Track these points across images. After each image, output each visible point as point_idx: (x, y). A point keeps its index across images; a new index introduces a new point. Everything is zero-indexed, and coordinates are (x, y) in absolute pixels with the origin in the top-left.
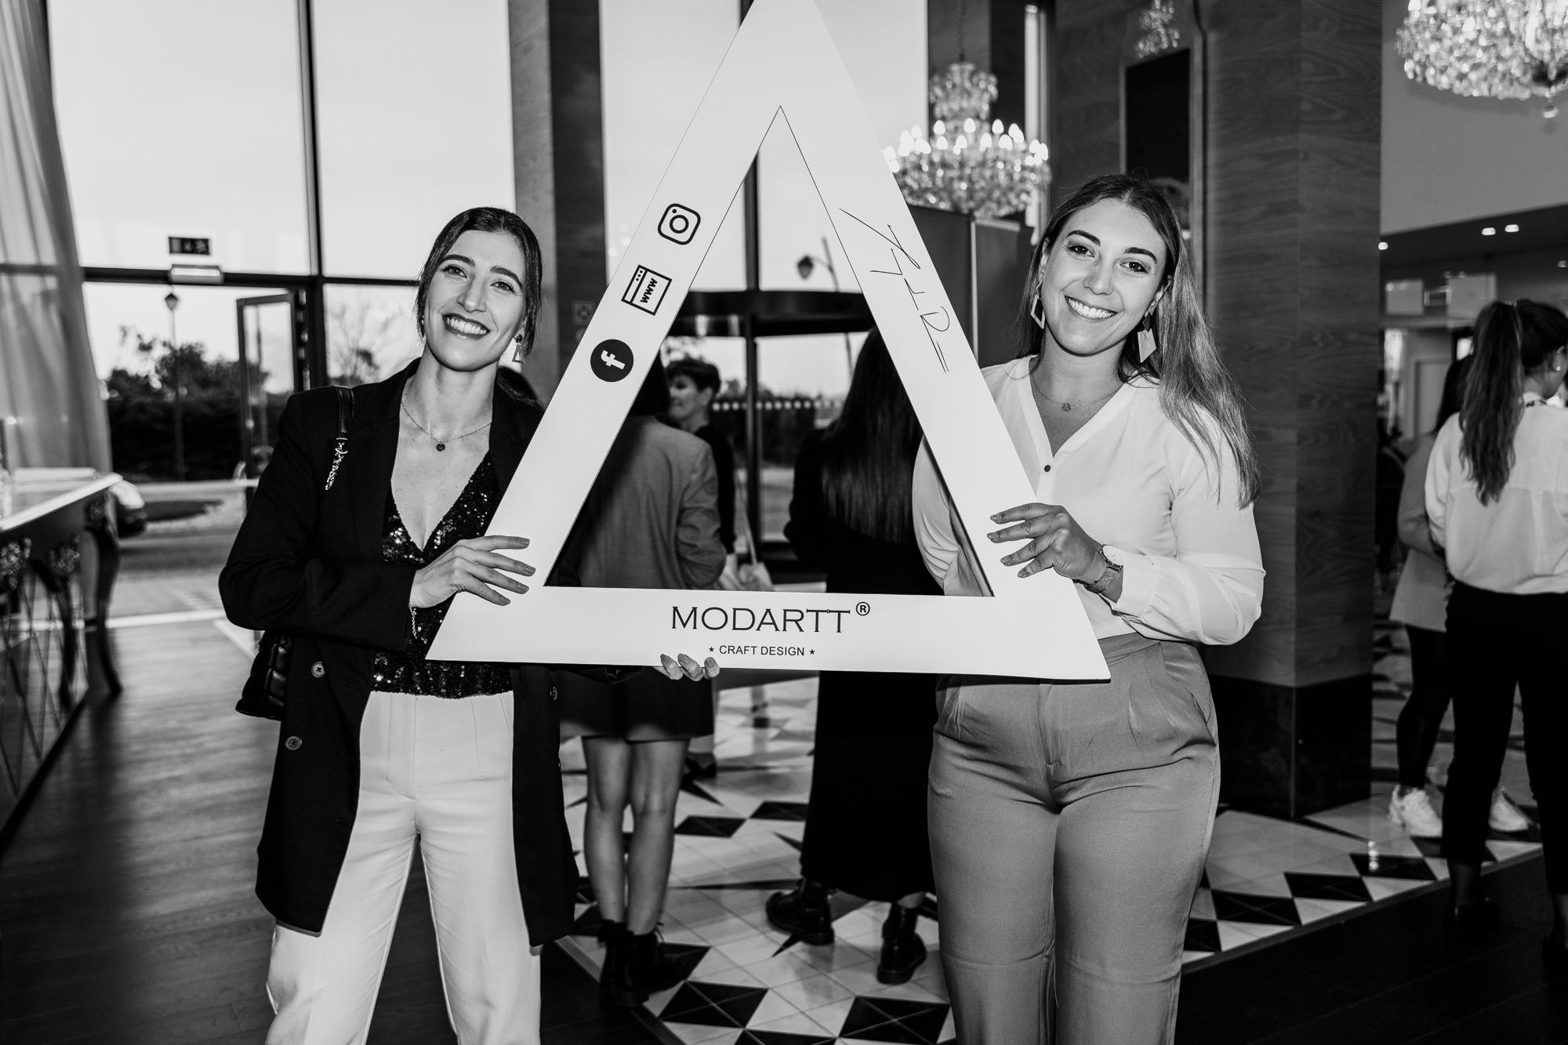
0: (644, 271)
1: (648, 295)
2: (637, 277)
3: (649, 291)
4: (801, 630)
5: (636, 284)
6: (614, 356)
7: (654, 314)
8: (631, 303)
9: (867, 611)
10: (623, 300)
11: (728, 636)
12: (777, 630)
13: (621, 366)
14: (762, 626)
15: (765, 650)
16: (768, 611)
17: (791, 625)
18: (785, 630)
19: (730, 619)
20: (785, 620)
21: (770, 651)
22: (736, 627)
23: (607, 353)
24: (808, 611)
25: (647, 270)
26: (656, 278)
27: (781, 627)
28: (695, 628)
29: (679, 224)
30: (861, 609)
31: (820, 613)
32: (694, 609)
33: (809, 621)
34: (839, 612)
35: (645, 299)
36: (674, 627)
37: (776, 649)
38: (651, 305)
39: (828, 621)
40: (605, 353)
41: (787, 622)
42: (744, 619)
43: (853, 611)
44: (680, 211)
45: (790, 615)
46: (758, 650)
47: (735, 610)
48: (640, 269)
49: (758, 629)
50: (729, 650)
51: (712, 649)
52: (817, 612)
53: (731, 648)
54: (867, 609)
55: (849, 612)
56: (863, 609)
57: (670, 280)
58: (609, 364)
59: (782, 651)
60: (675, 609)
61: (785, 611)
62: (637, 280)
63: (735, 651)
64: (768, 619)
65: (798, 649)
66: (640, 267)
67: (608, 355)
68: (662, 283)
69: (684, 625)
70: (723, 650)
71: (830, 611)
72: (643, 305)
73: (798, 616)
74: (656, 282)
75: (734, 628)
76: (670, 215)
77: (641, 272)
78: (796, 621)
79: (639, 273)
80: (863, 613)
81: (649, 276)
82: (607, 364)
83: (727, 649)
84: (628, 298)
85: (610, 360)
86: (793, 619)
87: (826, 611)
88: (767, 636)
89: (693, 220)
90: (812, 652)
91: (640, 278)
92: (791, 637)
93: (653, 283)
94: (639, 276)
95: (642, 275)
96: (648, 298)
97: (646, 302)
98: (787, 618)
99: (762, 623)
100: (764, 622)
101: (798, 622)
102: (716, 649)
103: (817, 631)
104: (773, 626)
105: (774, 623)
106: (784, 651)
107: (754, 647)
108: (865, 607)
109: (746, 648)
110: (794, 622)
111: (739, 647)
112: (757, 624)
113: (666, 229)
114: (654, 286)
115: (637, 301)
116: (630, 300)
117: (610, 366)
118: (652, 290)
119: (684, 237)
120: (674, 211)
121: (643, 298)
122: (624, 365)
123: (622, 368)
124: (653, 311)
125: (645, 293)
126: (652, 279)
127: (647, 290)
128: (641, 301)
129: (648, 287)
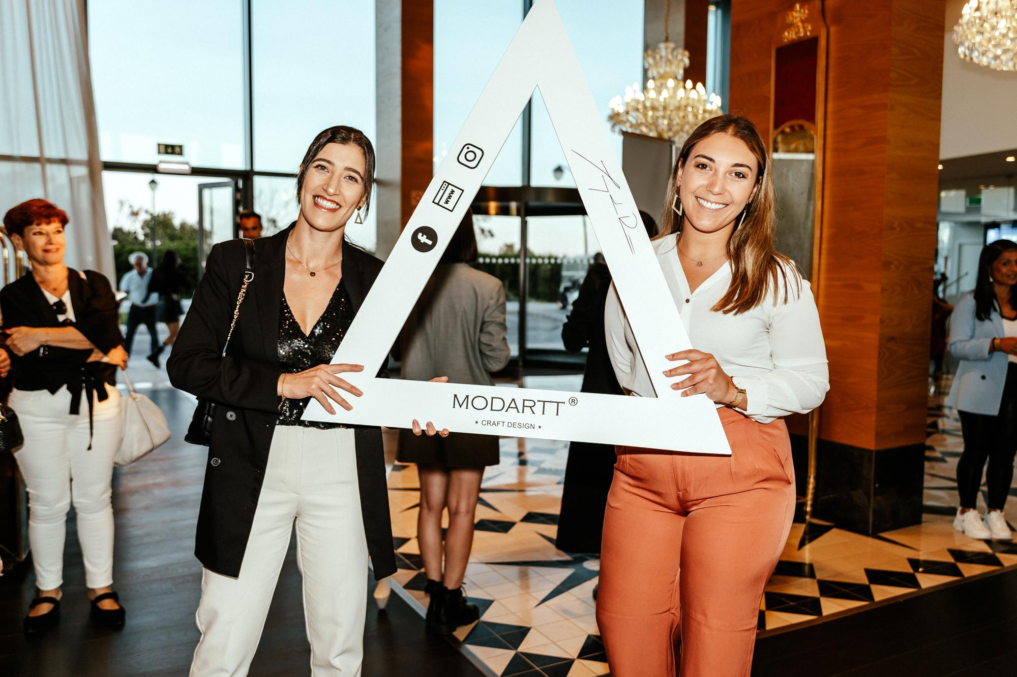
0: (447, 184)
1: (449, 200)
2: (442, 188)
3: (450, 197)
4: (533, 413)
5: (441, 192)
7: (452, 211)
8: (438, 204)
10: (433, 202)
11: (487, 414)
12: (518, 412)
13: (430, 242)
14: (509, 409)
15: (510, 425)
16: (513, 400)
17: (527, 410)
18: (523, 412)
19: (489, 404)
21: (513, 425)
23: (422, 234)
24: (538, 401)
25: (449, 184)
26: (454, 189)
27: (521, 410)
28: (467, 408)
29: (470, 156)
30: (572, 401)
31: (546, 403)
32: (467, 397)
33: (538, 407)
34: (558, 403)
35: (447, 202)
36: (454, 407)
37: (517, 424)
38: (450, 206)
39: (551, 408)
40: (420, 234)
41: (525, 408)
42: (498, 404)
43: (567, 402)
44: (471, 148)
45: (527, 403)
46: (506, 424)
47: (492, 398)
48: (445, 183)
49: (507, 411)
51: (477, 422)
52: (544, 402)
54: (576, 402)
55: (564, 403)
56: (573, 401)
57: (463, 191)
58: (422, 241)
59: (520, 426)
60: (455, 396)
61: (524, 400)
63: (491, 424)
64: (513, 405)
65: (531, 425)
66: (445, 182)
67: (422, 236)
68: (458, 192)
69: (460, 406)
70: (484, 423)
71: (552, 402)
72: (445, 205)
73: (531, 404)
74: (454, 192)
75: (492, 410)
76: (465, 150)
77: (445, 185)
79: (444, 185)
80: (573, 404)
81: (450, 188)
83: (486, 423)
84: (436, 201)
85: (423, 239)
86: (529, 405)
87: (550, 402)
88: (512, 414)
89: (479, 153)
90: (540, 427)
91: (444, 189)
92: (527, 417)
93: (452, 192)
94: (444, 187)
95: (446, 187)
97: (448, 203)
98: (525, 405)
99: (509, 407)
100: (510, 406)
101: (532, 408)
102: (480, 423)
103: (543, 414)
104: (516, 409)
105: (516, 408)
106: (522, 425)
107: (503, 422)
108: (575, 400)
109: (499, 423)
110: (529, 408)
111: (494, 422)
112: (506, 408)
113: (462, 159)
114: (453, 194)
115: (442, 203)
116: (437, 202)
117: (423, 242)
118: (451, 196)
119: (473, 164)
120: (468, 148)
121: (445, 201)
122: (432, 242)
123: (430, 244)
124: (451, 209)
125: (447, 198)
126: (452, 190)
127: (448, 196)
128: (444, 203)
129: (449, 194)
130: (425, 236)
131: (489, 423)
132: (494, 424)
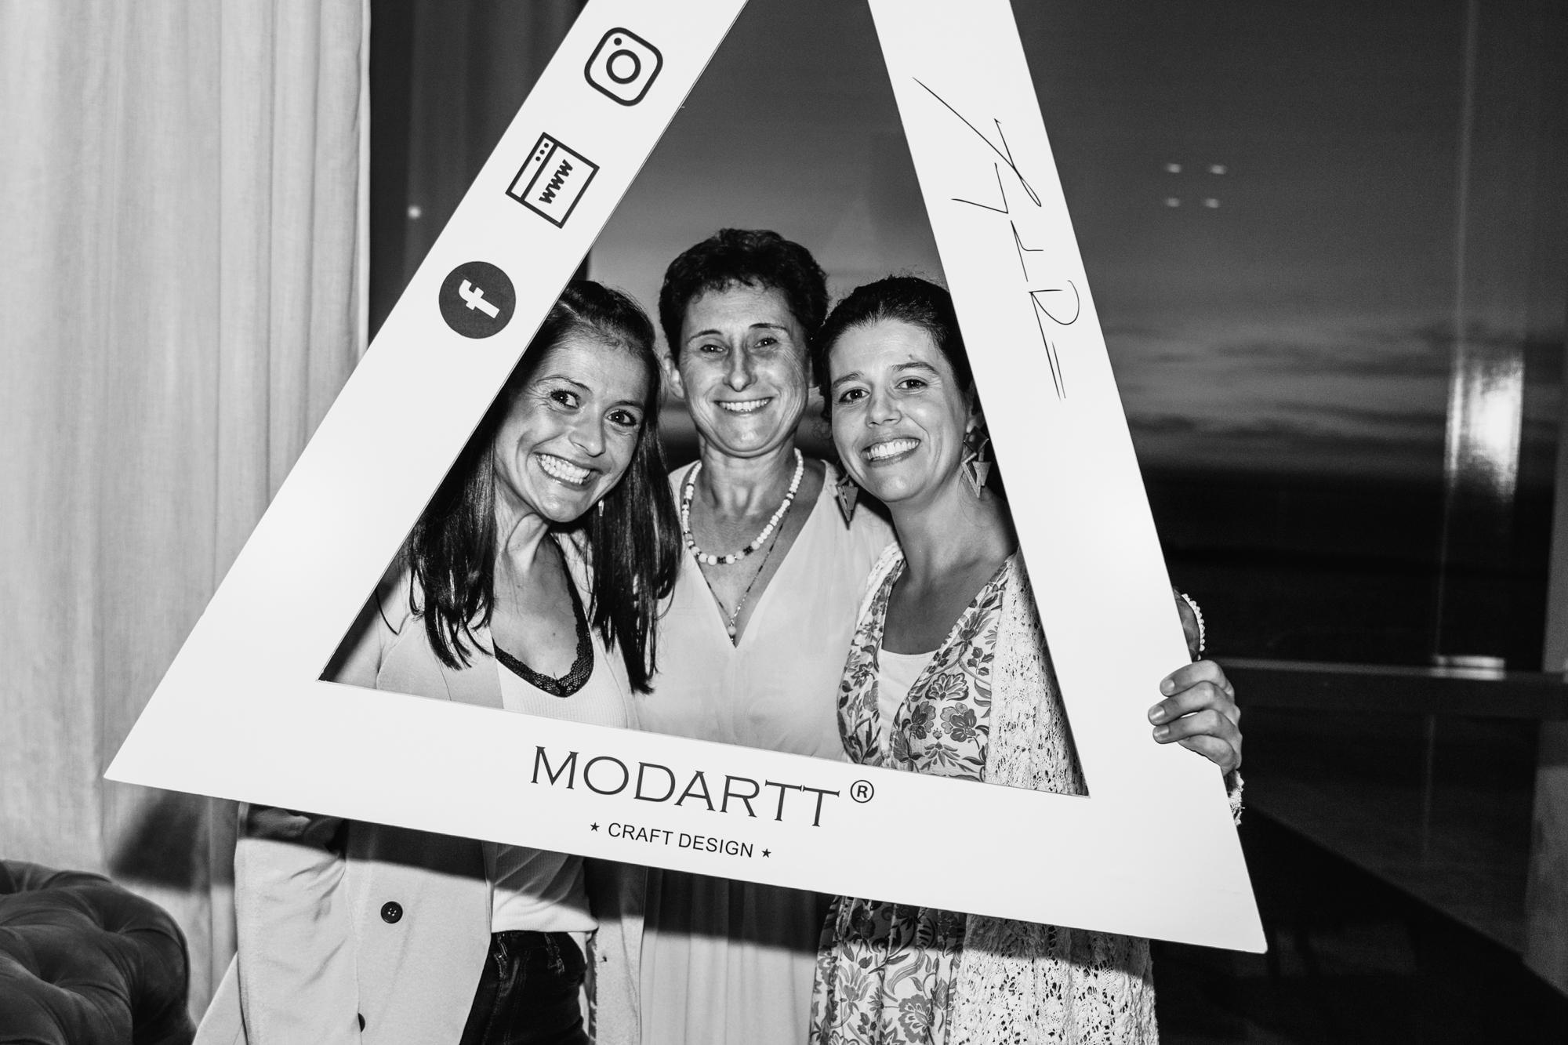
0: (551, 144)
1: (554, 191)
2: (537, 154)
3: (557, 183)
4: (752, 814)
5: (534, 166)
6: (483, 293)
7: (560, 225)
8: (521, 200)
9: (869, 796)
10: (509, 192)
11: (626, 809)
12: (711, 808)
13: (492, 311)
14: (687, 797)
15: (685, 841)
16: (700, 774)
17: (735, 805)
18: (724, 810)
19: (633, 781)
20: (727, 794)
21: (695, 842)
22: (641, 795)
23: (470, 284)
24: (767, 783)
25: (557, 144)
26: (572, 160)
27: (717, 803)
28: (570, 786)
29: (624, 67)
30: (859, 791)
31: (786, 789)
32: (573, 756)
33: (771, 795)
34: (821, 792)
35: (547, 197)
36: (535, 781)
37: (705, 841)
38: (556, 210)
39: (800, 805)
40: (466, 285)
41: (729, 798)
42: (656, 783)
43: (845, 794)
44: (628, 44)
45: (735, 787)
46: (674, 839)
47: (643, 765)
48: (545, 141)
49: (679, 803)
50: (625, 831)
51: (595, 827)
52: (783, 787)
53: (628, 829)
54: (868, 793)
55: (837, 794)
56: (863, 792)
57: (596, 168)
58: (471, 306)
59: (714, 846)
60: (540, 750)
61: (729, 778)
62: (538, 159)
63: (635, 834)
64: (697, 788)
65: (743, 845)
66: (544, 135)
67: (472, 289)
68: (580, 171)
69: (553, 780)
70: (615, 830)
71: (806, 789)
72: (543, 206)
73: (749, 789)
74: (571, 168)
75: (638, 797)
76: (610, 48)
77: (546, 145)
78: (745, 798)
79: (542, 147)
80: (862, 798)
81: (560, 155)
82: (467, 305)
83: (621, 831)
84: (518, 190)
85: (473, 298)
86: (741, 793)
87: (799, 788)
88: (693, 817)
89: (649, 61)
90: (766, 853)
91: (543, 157)
92: (733, 824)
93: (566, 168)
94: (542, 152)
95: (547, 150)
96: (554, 196)
97: (550, 201)
98: (730, 792)
99: (686, 793)
100: (690, 792)
101: (749, 800)
102: (603, 828)
103: (779, 818)
104: (705, 800)
105: (707, 797)
106: (718, 845)
107: (668, 833)
108: (866, 789)
109: (655, 833)
110: (742, 799)
111: (643, 829)
112: (679, 794)
113: (598, 72)
115: (533, 198)
116: (520, 196)
117: (473, 309)
118: (562, 182)
119: (629, 92)
120: (618, 42)
121: (544, 194)
122: (498, 310)
123: (494, 317)
124: (560, 221)
125: (550, 185)
126: (564, 162)
127: (552, 180)
128: (541, 199)
129: (556, 175)
130: (479, 292)
131: (628, 831)
132: (642, 834)
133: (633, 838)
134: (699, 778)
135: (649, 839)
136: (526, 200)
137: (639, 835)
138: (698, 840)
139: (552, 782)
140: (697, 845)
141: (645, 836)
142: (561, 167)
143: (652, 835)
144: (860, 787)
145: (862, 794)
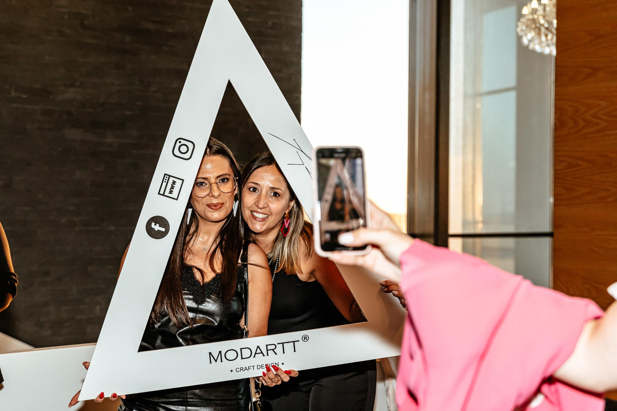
0: (168, 177)
1: (172, 190)
2: (165, 180)
3: (172, 187)
4: (276, 354)
5: (164, 184)
6: (159, 225)
7: (177, 199)
8: (163, 195)
9: (307, 339)
10: (159, 194)
11: (240, 363)
12: (264, 356)
13: (163, 230)
14: (256, 355)
15: (259, 367)
16: (258, 347)
17: (271, 352)
18: (268, 355)
19: (239, 354)
20: (267, 350)
23: (154, 223)
24: (278, 344)
25: (170, 176)
26: (175, 180)
27: (265, 353)
28: (222, 361)
29: (184, 149)
30: (304, 338)
31: (284, 344)
32: (220, 352)
33: (279, 348)
34: (294, 342)
35: (171, 192)
36: (211, 363)
38: (174, 195)
39: (289, 347)
40: (153, 224)
41: (268, 351)
42: (246, 353)
43: (301, 340)
44: (183, 142)
45: (269, 347)
46: (256, 367)
47: (241, 349)
48: (166, 176)
49: (254, 357)
50: (241, 370)
51: (232, 371)
52: (283, 343)
54: (307, 338)
55: (299, 341)
56: (305, 338)
57: (183, 180)
60: (210, 353)
61: (267, 346)
62: (165, 182)
63: (244, 370)
64: (259, 351)
65: (276, 363)
66: (165, 174)
67: (155, 225)
68: (179, 182)
69: (216, 361)
70: (238, 370)
71: (289, 342)
72: (170, 195)
73: (273, 347)
74: (176, 182)
75: (242, 358)
76: (178, 144)
77: (167, 177)
78: (273, 350)
79: (165, 178)
80: (306, 340)
81: (171, 179)
82: (155, 229)
83: (240, 370)
84: (162, 192)
85: (157, 227)
86: (271, 349)
87: (287, 342)
88: (260, 360)
89: (191, 145)
90: (283, 364)
91: (166, 181)
92: (271, 358)
93: (174, 182)
94: (166, 179)
95: (167, 179)
96: (173, 191)
97: (172, 193)
98: (268, 349)
99: (256, 353)
100: (257, 353)
101: (274, 350)
102: (234, 370)
103: (284, 353)
105: (262, 353)
107: (253, 366)
108: (306, 337)
109: (249, 367)
110: (272, 350)
111: (246, 367)
112: (253, 354)
113: (177, 152)
114: (175, 184)
115: (167, 193)
116: (162, 194)
117: (157, 230)
118: (174, 187)
119: (187, 156)
120: (180, 142)
121: (170, 191)
122: (165, 229)
123: (164, 231)
124: (176, 198)
125: (171, 189)
126: (173, 181)
127: (171, 187)
128: (169, 193)
129: (172, 185)
130: (158, 225)
131: (242, 369)
132: (246, 369)
133: (243, 371)
134: (258, 348)
135: (248, 370)
136: (165, 194)
137: (245, 369)
138: (262, 366)
139: (216, 362)
140: (263, 367)
141: (247, 369)
142: (172, 182)
143: (249, 368)
144: (304, 337)
145: (305, 339)
